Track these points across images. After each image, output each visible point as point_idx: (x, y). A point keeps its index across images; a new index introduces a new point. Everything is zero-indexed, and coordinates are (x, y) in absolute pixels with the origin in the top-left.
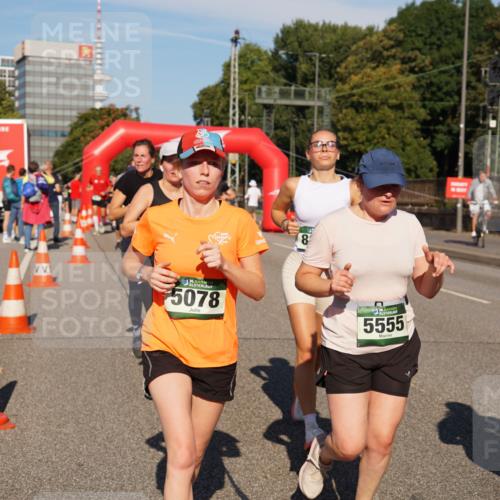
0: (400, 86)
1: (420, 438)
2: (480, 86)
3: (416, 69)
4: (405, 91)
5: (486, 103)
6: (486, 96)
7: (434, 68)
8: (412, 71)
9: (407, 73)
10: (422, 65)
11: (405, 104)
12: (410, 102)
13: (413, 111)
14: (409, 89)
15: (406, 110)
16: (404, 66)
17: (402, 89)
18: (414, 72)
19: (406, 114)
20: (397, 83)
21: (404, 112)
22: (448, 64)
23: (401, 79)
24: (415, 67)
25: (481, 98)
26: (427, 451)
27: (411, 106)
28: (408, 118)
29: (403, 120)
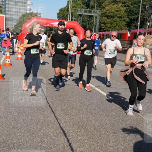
1: (118, 116)
2: (146, 12)
5: (147, 17)
6: (147, 15)
7: (132, 6)
8: (125, 6)
9: (123, 7)
11: (122, 16)
13: (125, 19)
14: (124, 12)
15: (122, 18)
16: (123, 4)
17: (122, 12)
18: (126, 7)
19: (122, 20)
20: (120, 10)
21: (122, 19)
22: (136, 4)
23: (121, 8)
25: (145, 15)
26: (120, 120)
27: (124, 17)
29: (121, 21)
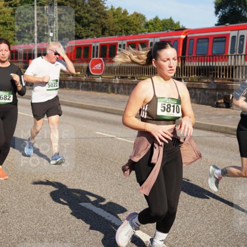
0: (4, 13)
1: (10, 184)
3: (13, 5)
4: (8, 16)
7: (21, 5)
8: (10, 5)
9: (8, 6)
10: (16, 3)
12: (10, 22)
13: (12, 26)
14: (9, 15)
15: (8, 25)
16: (6, 3)
17: (5, 14)
18: (12, 7)
19: (9, 28)
20: (3, 12)
21: (7, 27)
22: (28, 3)
23: (5, 9)
24: (12, 3)
26: (12, 190)
27: (11, 24)
28: (10, 29)
29: (7, 31)
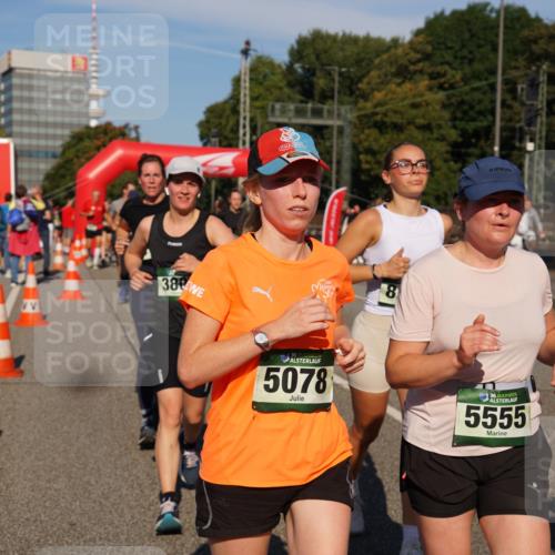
2: (516, 105)
5: (522, 124)
6: (523, 116)
11: (434, 124)
25: (517, 118)
